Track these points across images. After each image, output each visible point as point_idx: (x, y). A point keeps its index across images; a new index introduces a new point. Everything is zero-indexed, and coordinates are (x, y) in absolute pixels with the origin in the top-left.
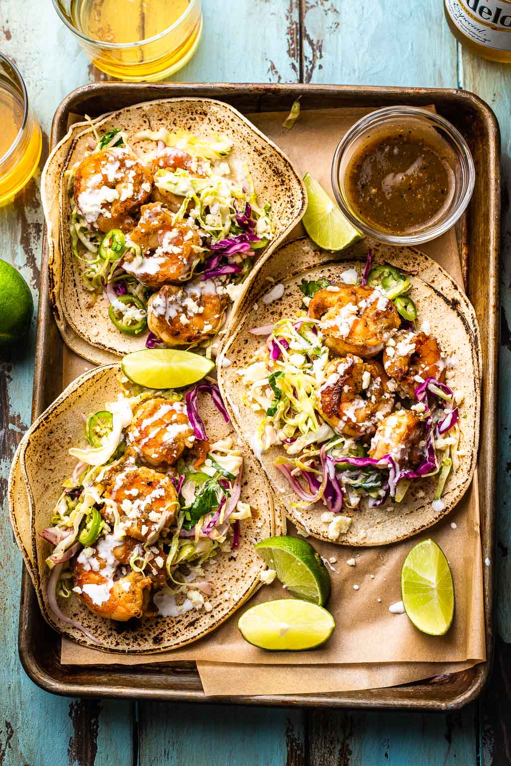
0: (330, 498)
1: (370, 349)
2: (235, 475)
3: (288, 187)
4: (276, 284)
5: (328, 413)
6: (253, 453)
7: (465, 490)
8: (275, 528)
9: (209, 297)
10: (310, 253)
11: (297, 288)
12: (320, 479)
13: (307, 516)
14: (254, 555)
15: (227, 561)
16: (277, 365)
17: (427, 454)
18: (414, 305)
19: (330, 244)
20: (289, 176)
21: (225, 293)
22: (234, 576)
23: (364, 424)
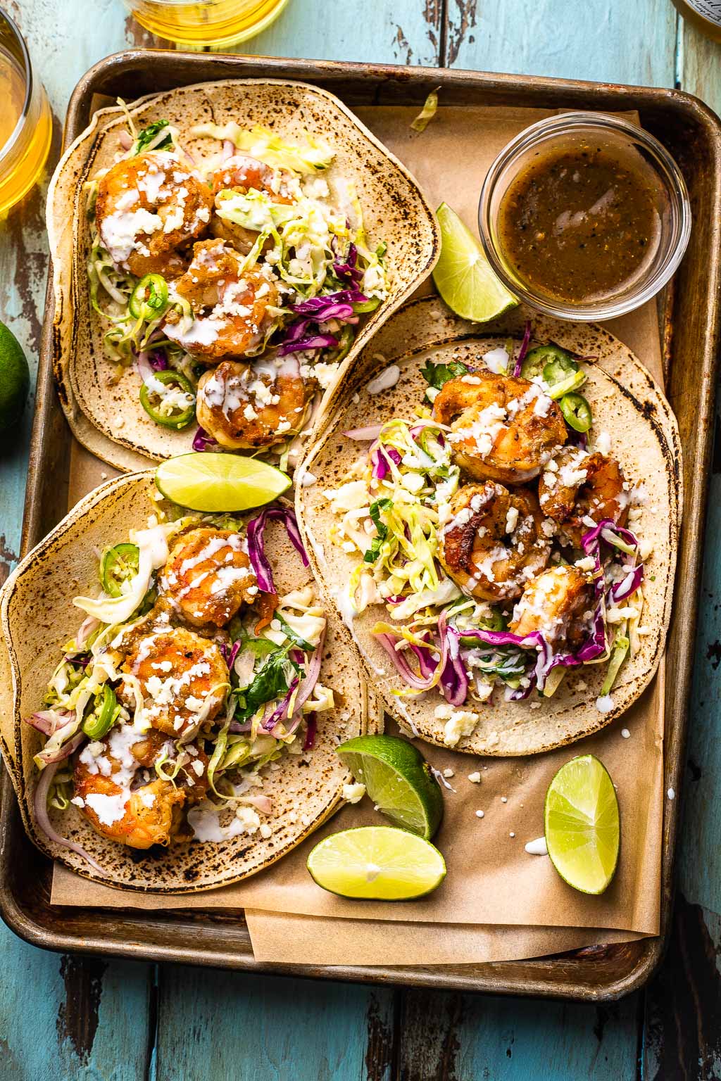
0: (449, 685)
1: (520, 474)
2: (314, 645)
3: (413, 222)
4: (388, 365)
5: (453, 566)
6: (341, 618)
7: (645, 685)
8: (367, 724)
9: (289, 381)
10: (440, 321)
11: (418, 373)
12: (436, 658)
13: (414, 709)
14: (335, 760)
15: (296, 767)
16: (382, 486)
17: (594, 630)
18: (589, 408)
19: (471, 310)
20: (415, 207)
21: (312, 376)
22: (304, 789)
23: (505, 584)
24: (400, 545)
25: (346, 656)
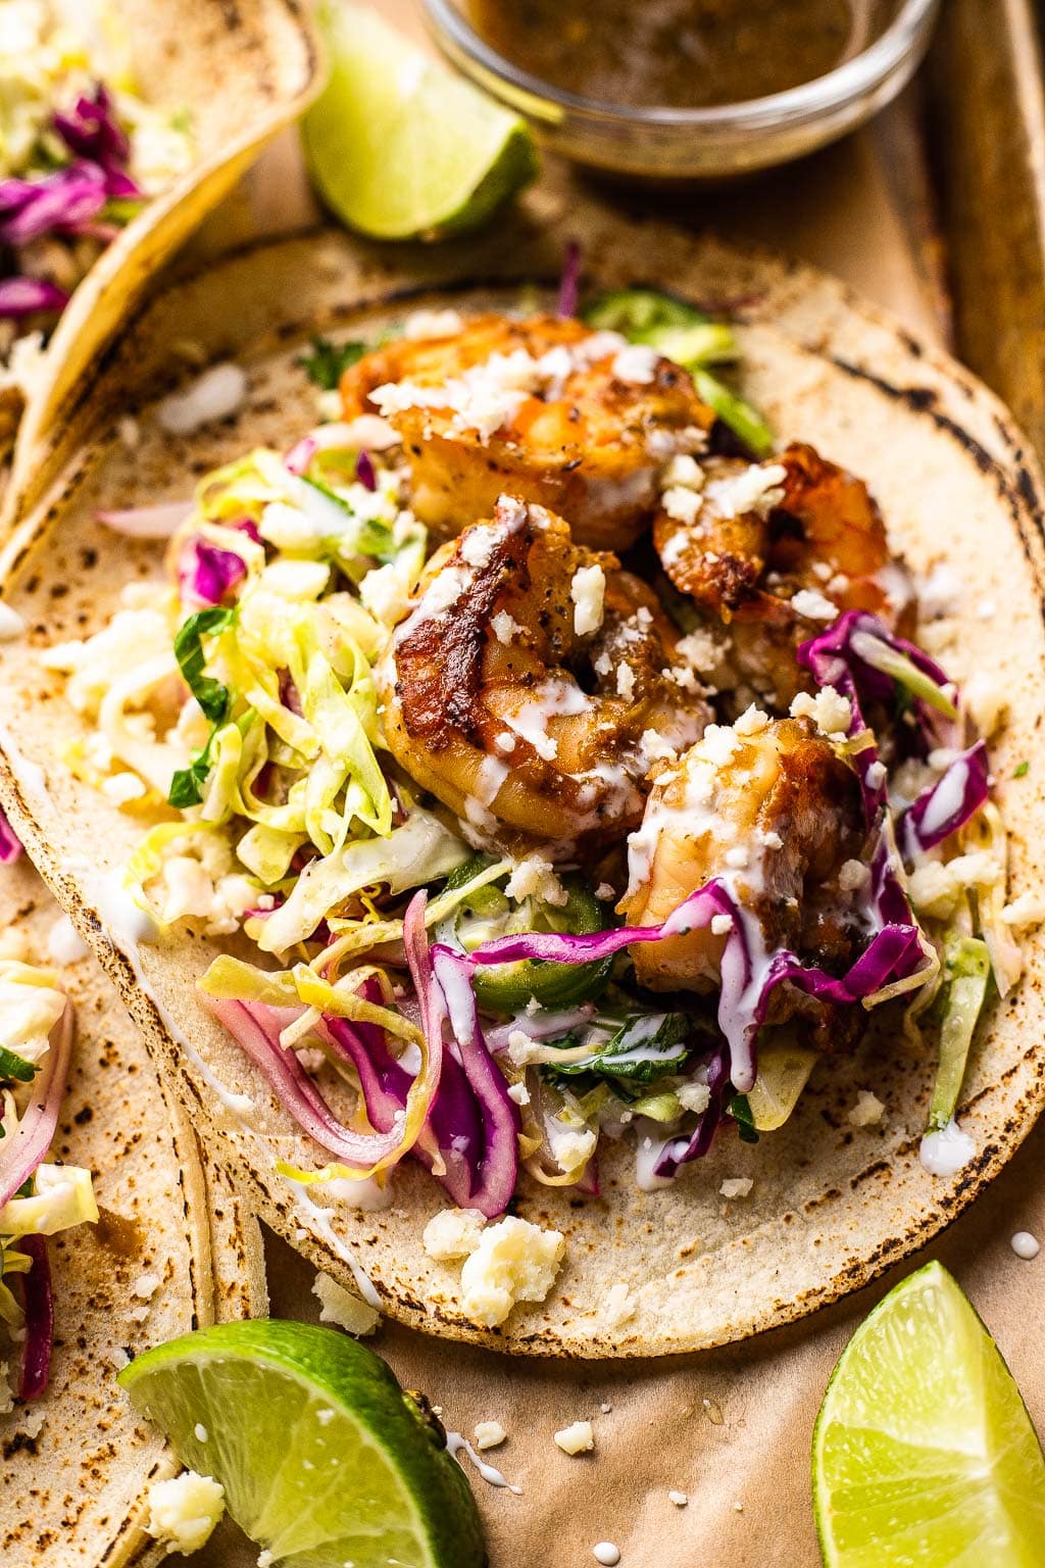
0: (460, 1142)
1: (597, 493)
2: (29, 1059)
3: (252, 37)
4: (212, 365)
5: (427, 729)
6: (98, 925)
8: (215, 1299)
11: (295, 376)
12: (409, 1063)
13: (358, 1230)
14: (121, 1424)
17: (876, 921)
21: (5, 385)
22: (26, 1525)
23: (592, 774)
24: (271, 734)
25: (136, 1106)
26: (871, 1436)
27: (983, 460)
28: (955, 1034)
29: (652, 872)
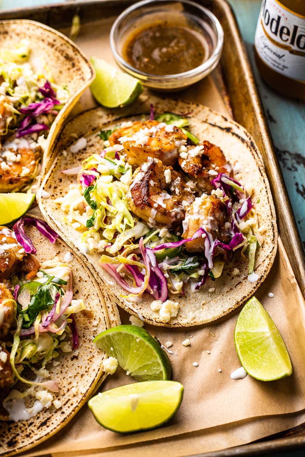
0: (155, 287)
1: (166, 154)
2: (66, 280)
3: (78, 68)
4: (79, 138)
5: (140, 205)
6: (79, 250)
7: (273, 257)
8: (110, 324)
9: (24, 150)
10: (103, 116)
12: (143, 272)
13: (137, 307)
14: (94, 351)
15: (70, 361)
17: (233, 234)
20: (78, 59)
21: (37, 146)
22: (78, 373)
23: (173, 210)
24: (106, 210)
25: (88, 289)
26: (245, 333)
27: (243, 141)
28: (251, 255)
29: (188, 228)
